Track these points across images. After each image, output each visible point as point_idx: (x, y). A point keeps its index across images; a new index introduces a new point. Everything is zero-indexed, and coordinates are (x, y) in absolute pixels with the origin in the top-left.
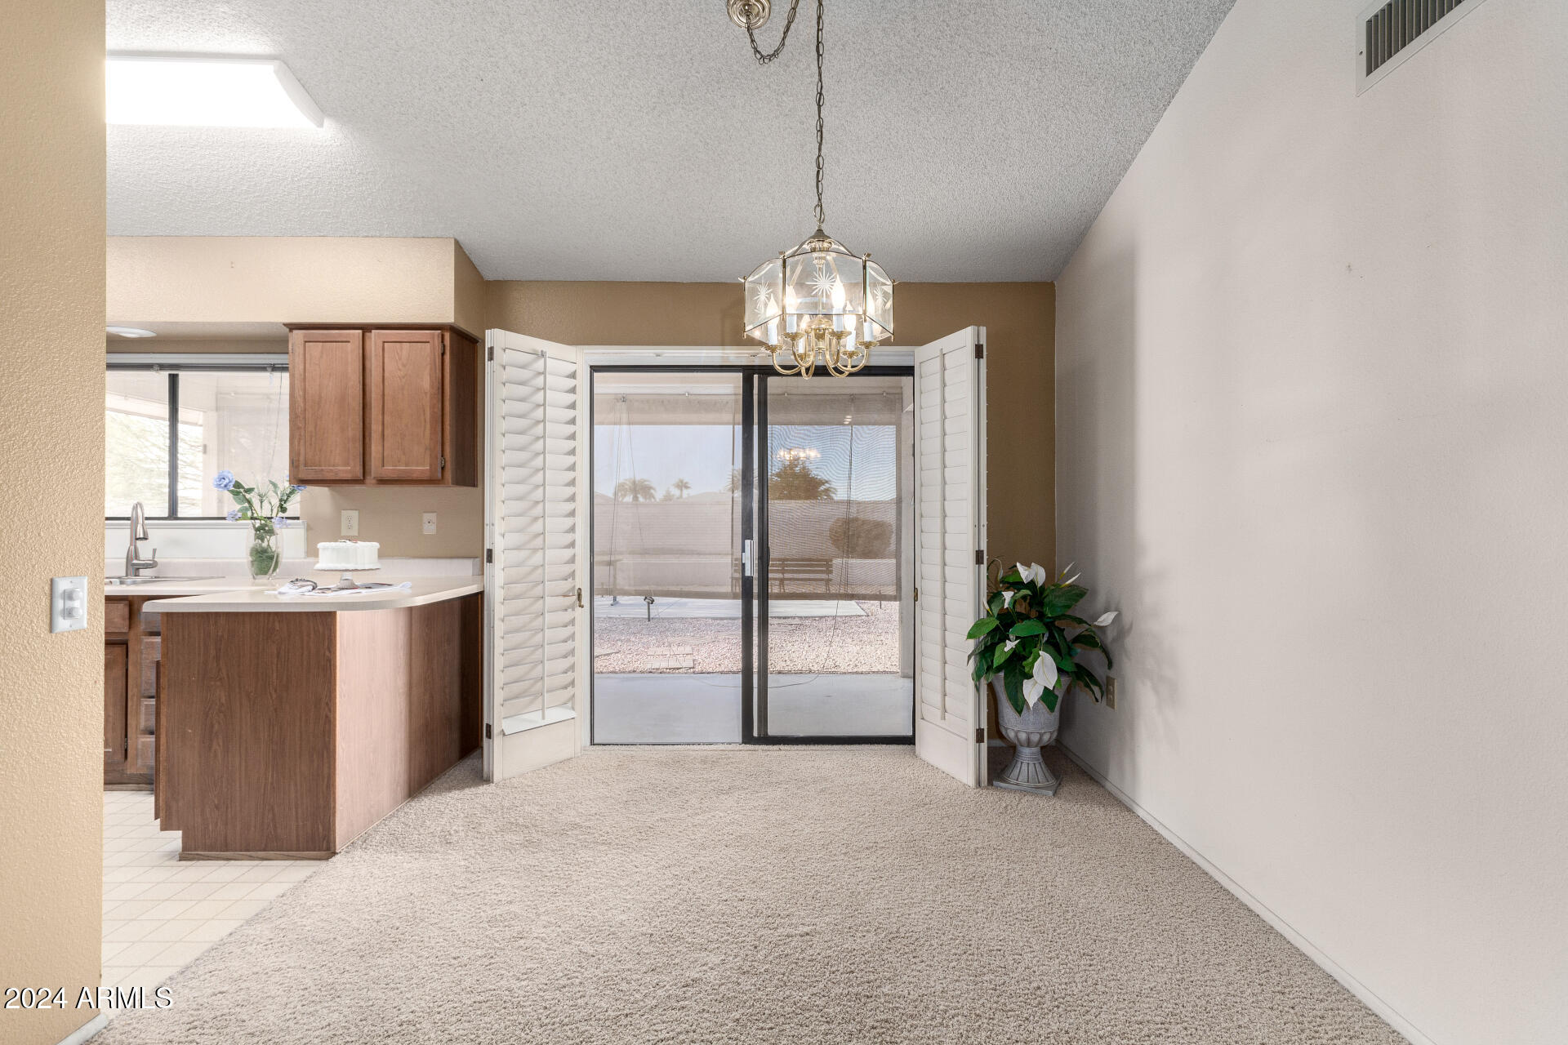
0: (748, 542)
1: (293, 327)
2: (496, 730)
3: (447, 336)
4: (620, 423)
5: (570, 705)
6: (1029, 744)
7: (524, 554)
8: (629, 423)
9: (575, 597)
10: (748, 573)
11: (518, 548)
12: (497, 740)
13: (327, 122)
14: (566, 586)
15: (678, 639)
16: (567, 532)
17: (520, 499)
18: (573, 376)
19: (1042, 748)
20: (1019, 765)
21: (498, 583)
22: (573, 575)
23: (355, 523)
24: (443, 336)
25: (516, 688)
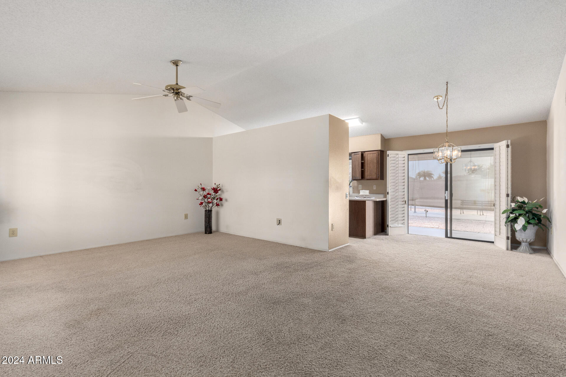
0: (446, 191)
1: (352, 153)
2: (389, 226)
3: (379, 152)
4: (416, 160)
5: (403, 224)
6: (524, 242)
7: (394, 193)
8: (418, 160)
9: (405, 202)
10: (446, 199)
11: (393, 192)
12: (389, 228)
13: (364, 123)
14: (403, 200)
15: (435, 222)
16: (403, 189)
17: (393, 182)
18: (404, 157)
19: (529, 243)
20: (521, 247)
21: (389, 198)
22: (404, 198)
23: (361, 187)
24: (378, 152)
25: (393, 219)
